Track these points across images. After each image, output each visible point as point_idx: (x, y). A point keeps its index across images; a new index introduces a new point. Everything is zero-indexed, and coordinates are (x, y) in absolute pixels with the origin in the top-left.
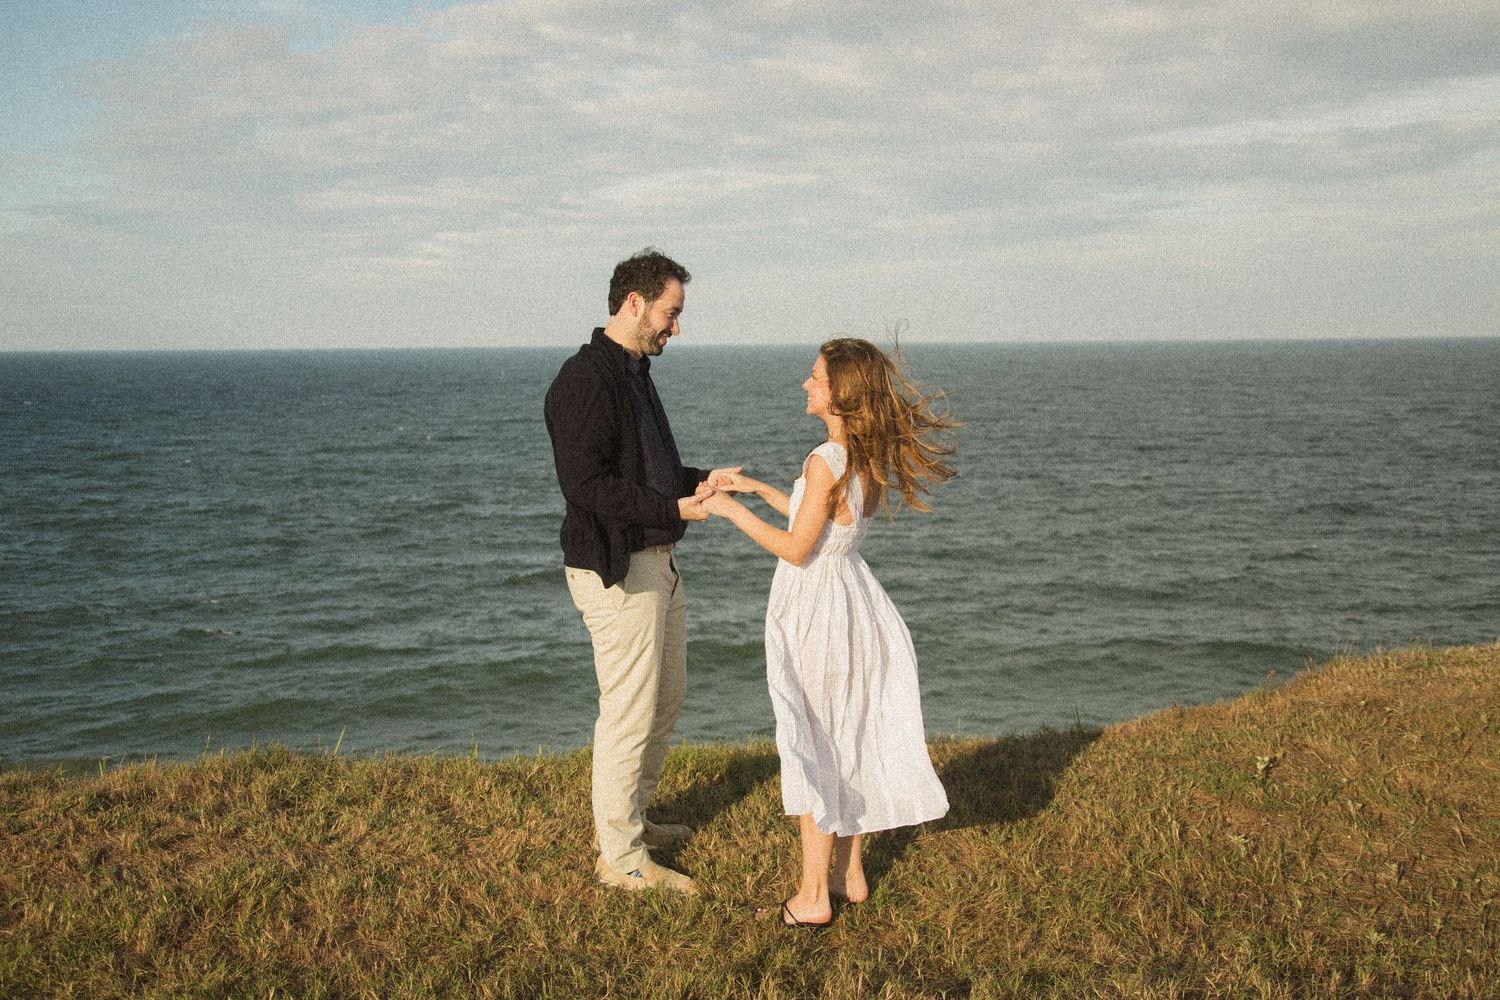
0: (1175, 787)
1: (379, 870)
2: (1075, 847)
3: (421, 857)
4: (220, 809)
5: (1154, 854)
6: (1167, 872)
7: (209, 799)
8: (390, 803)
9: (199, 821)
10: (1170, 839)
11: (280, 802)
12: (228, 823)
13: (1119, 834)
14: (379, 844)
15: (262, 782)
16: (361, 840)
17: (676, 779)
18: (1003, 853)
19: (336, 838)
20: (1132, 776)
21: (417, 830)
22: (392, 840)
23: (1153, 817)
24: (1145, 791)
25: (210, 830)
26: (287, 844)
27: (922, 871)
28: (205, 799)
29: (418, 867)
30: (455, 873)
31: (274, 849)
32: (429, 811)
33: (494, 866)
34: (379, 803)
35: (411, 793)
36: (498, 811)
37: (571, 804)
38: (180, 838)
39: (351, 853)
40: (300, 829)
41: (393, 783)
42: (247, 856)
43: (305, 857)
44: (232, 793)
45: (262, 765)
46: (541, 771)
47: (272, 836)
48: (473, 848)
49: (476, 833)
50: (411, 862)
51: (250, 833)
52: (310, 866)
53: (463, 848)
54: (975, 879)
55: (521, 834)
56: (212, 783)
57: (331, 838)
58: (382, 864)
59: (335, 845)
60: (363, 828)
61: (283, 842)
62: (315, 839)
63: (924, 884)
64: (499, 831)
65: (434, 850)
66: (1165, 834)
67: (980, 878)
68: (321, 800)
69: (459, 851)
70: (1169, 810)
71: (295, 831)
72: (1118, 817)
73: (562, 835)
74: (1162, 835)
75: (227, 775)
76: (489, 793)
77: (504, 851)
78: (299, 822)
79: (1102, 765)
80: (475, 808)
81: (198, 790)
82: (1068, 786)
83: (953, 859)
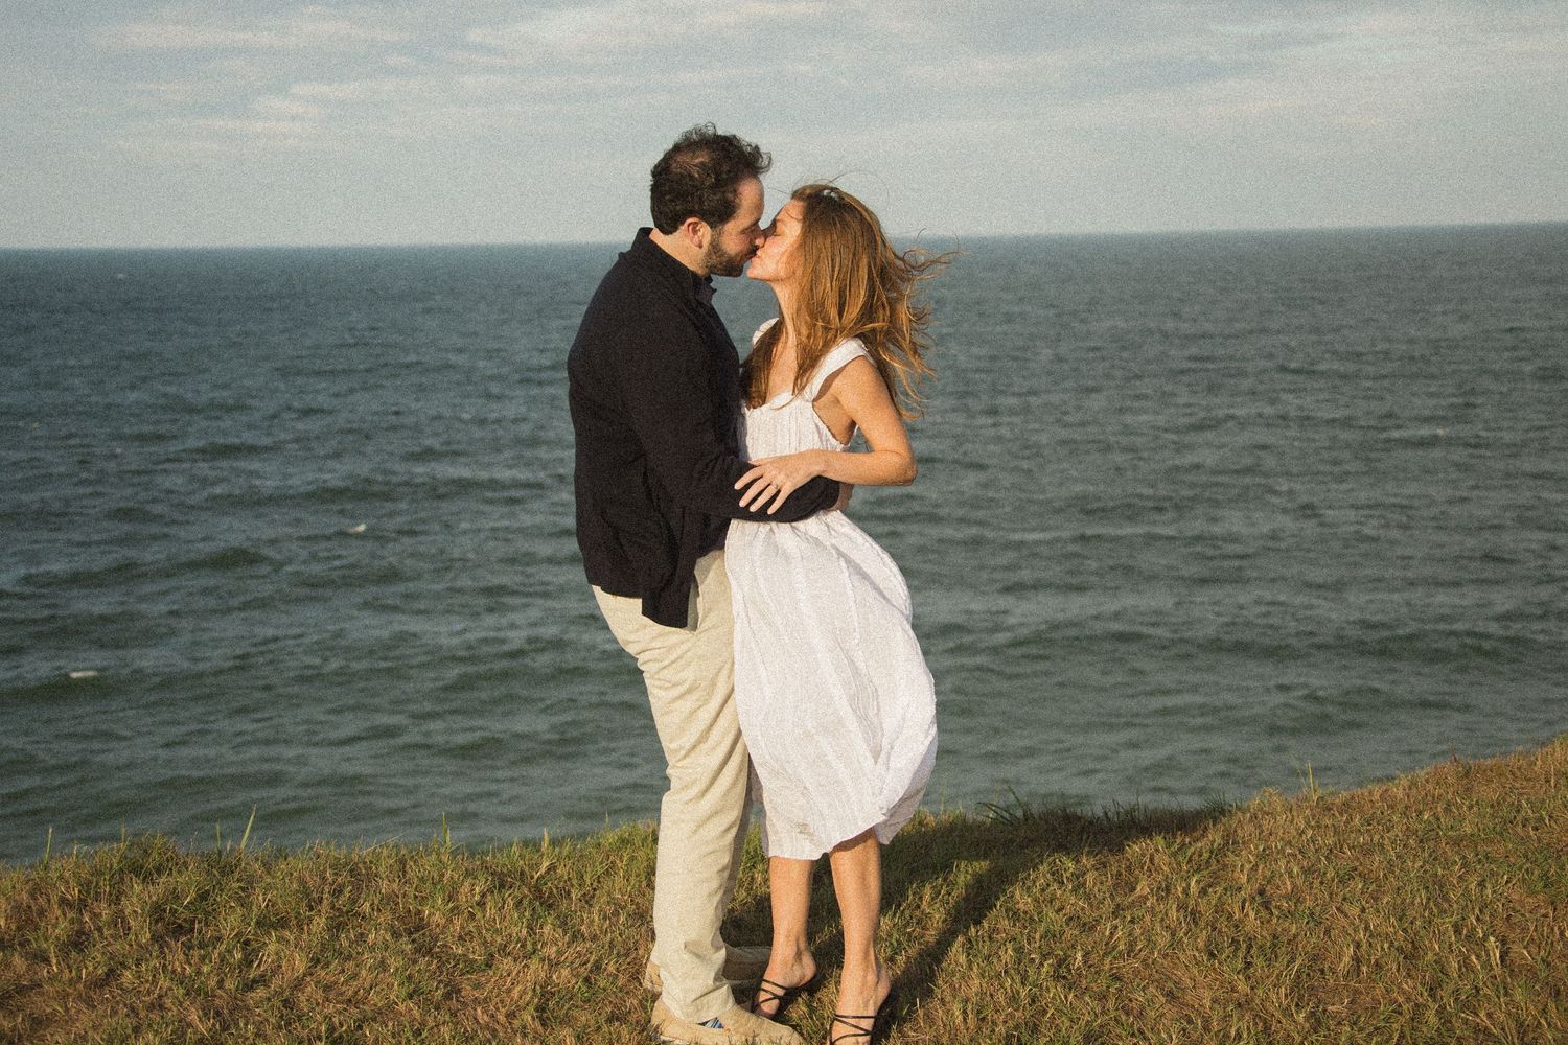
0: (1482, 884)
1: (332, 1029)
2: (1346, 977)
3: (390, 1007)
4: (78, 942)
5: (1467, 987)
6: (1489, 1015)
7: (60, 926)
8: (336, 927)
9: (47, 961)
10: (1487, 966)
11: (172, 927)
12: (94, 964)
13: (1411, 955)
14: (327, 988)
15: (138, 896)
16: (299, 984)
17: (752, 878)
18: (1243, 987)
19: (262, 980)
20: (1414, 866)
21: (383, 965)
22: (346, 982)
23: (1457, 931)
24: (1437, 889)
25: (66, 975)
26: (188, 994)
27: (1127, 1014)
28: (55, 926)
29: (390, 1024)
30: (446, 1031)
31: (168, 1002)
32: (396, 935)
33: (501, 1018)
34: (319, 923)
35: (366, 907)
36: (498, 932)
37: (605, 918)
38: (21, 990)
39: (286, 1003)
40: (205, 969)
41: (338, 892)
42: (128, 1015)
43: (218, 1013)
44: (95, 916)
45: (136, 869)
46: (552, 868)
47: (164, 982)
48: (467, 991)
49: (471, 967)
50: (379, 1015)
51: (128, 976)
52: (225, 1028)
53: (453, 991)
54: (1206, 1029)
55: (536, 969)
56: (63, 901)
57: (254, 981)
58: (336, 1020)
59: (260, 992)
60: (300, 964)
61: (181, 991)
62: (230, 985)
63: (1133, 1035)
64: (506, 964)
65: (410, 996)
66: (1478, 957)
67: (1215, 1025)
68: (230, 922)
69: (447, 996)
70: (1478, 919)
71: (199, 973)
72: (1405, 930)
73: (597, 966)
74: (1473, 958)
75: (86, 886)
76: (481, 904)
77: (516, 993)
78: (202, 959)
79: (1367, 850)
80: (462, 928)
81: (42, 913)
82: (1322, 883)
83: (1170, 995)
